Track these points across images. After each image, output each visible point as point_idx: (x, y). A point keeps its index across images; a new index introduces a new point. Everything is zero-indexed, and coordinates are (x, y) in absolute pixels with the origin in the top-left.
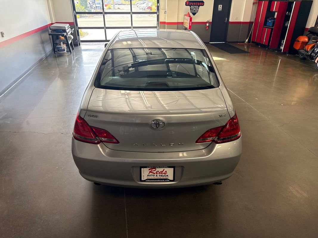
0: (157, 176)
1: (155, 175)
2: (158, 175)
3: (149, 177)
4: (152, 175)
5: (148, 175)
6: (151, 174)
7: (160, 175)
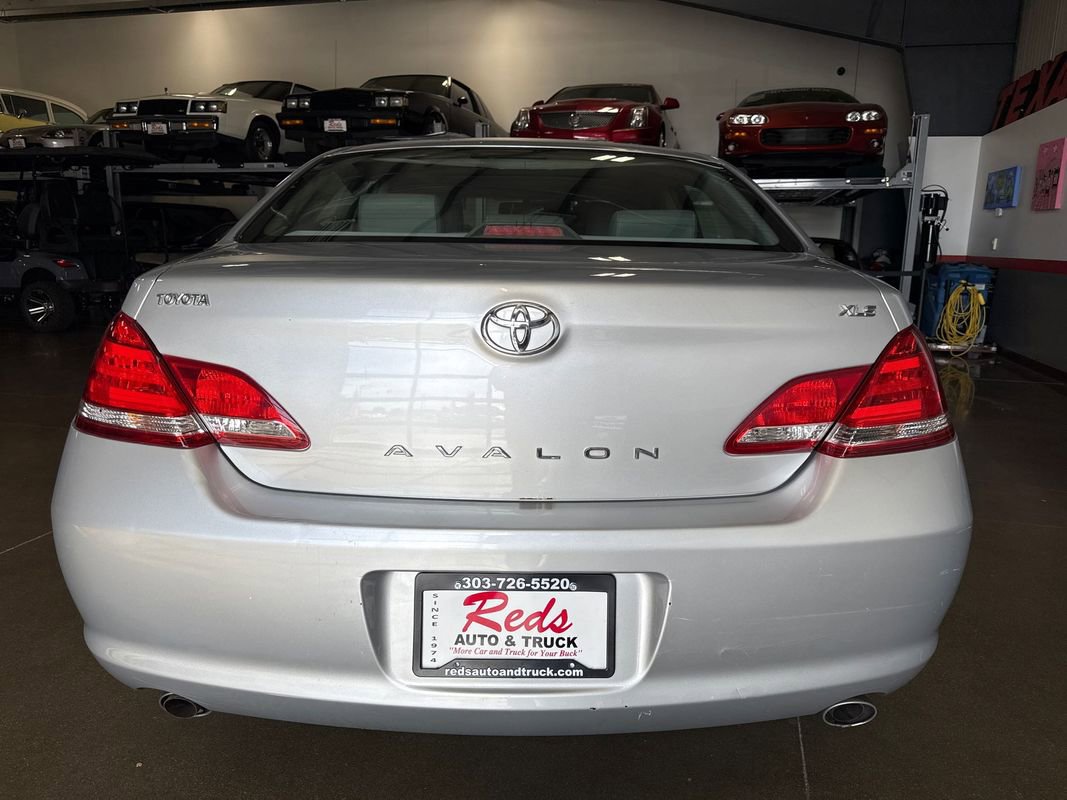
0: (510, 641)
1: (503, 635)
2: (517, 636)
3: (466, 647)
4: (482, 637)
5: (459, 640)
6: (476, 628)
7: (527, 639)
